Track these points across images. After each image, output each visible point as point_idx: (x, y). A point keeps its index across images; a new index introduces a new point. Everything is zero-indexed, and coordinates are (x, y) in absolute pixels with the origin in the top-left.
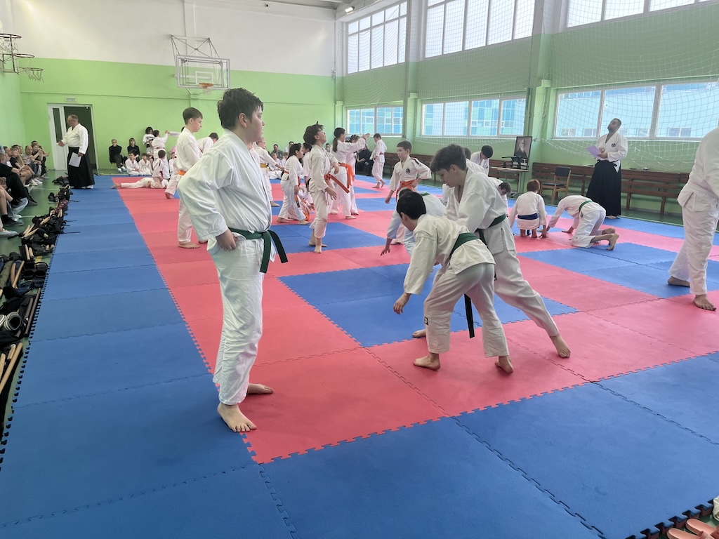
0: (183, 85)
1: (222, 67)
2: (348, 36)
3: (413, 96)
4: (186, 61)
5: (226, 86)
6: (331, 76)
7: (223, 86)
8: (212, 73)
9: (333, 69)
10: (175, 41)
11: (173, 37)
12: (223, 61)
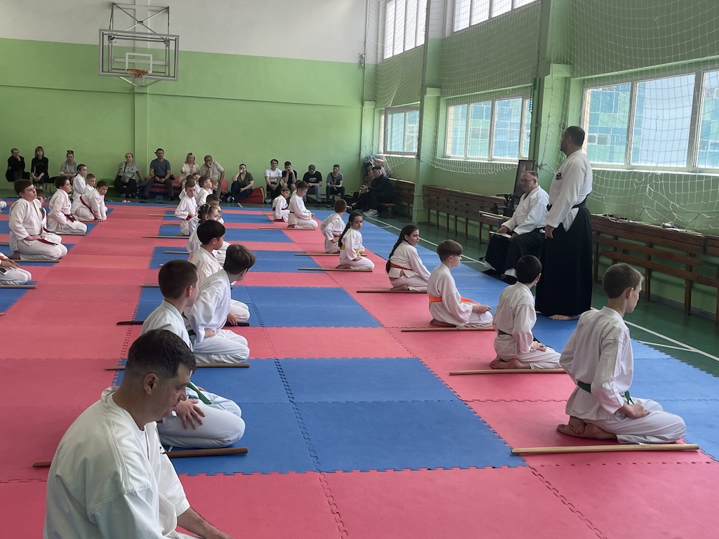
1: (168, 45)
4: (114, 38)
5: (172, 74)
6: (358, 62)
7: (167, 74)
8: (151, 56)
9: (362, 52)
10: (116, 11)
11: (115, 6)
12: (170, 38)
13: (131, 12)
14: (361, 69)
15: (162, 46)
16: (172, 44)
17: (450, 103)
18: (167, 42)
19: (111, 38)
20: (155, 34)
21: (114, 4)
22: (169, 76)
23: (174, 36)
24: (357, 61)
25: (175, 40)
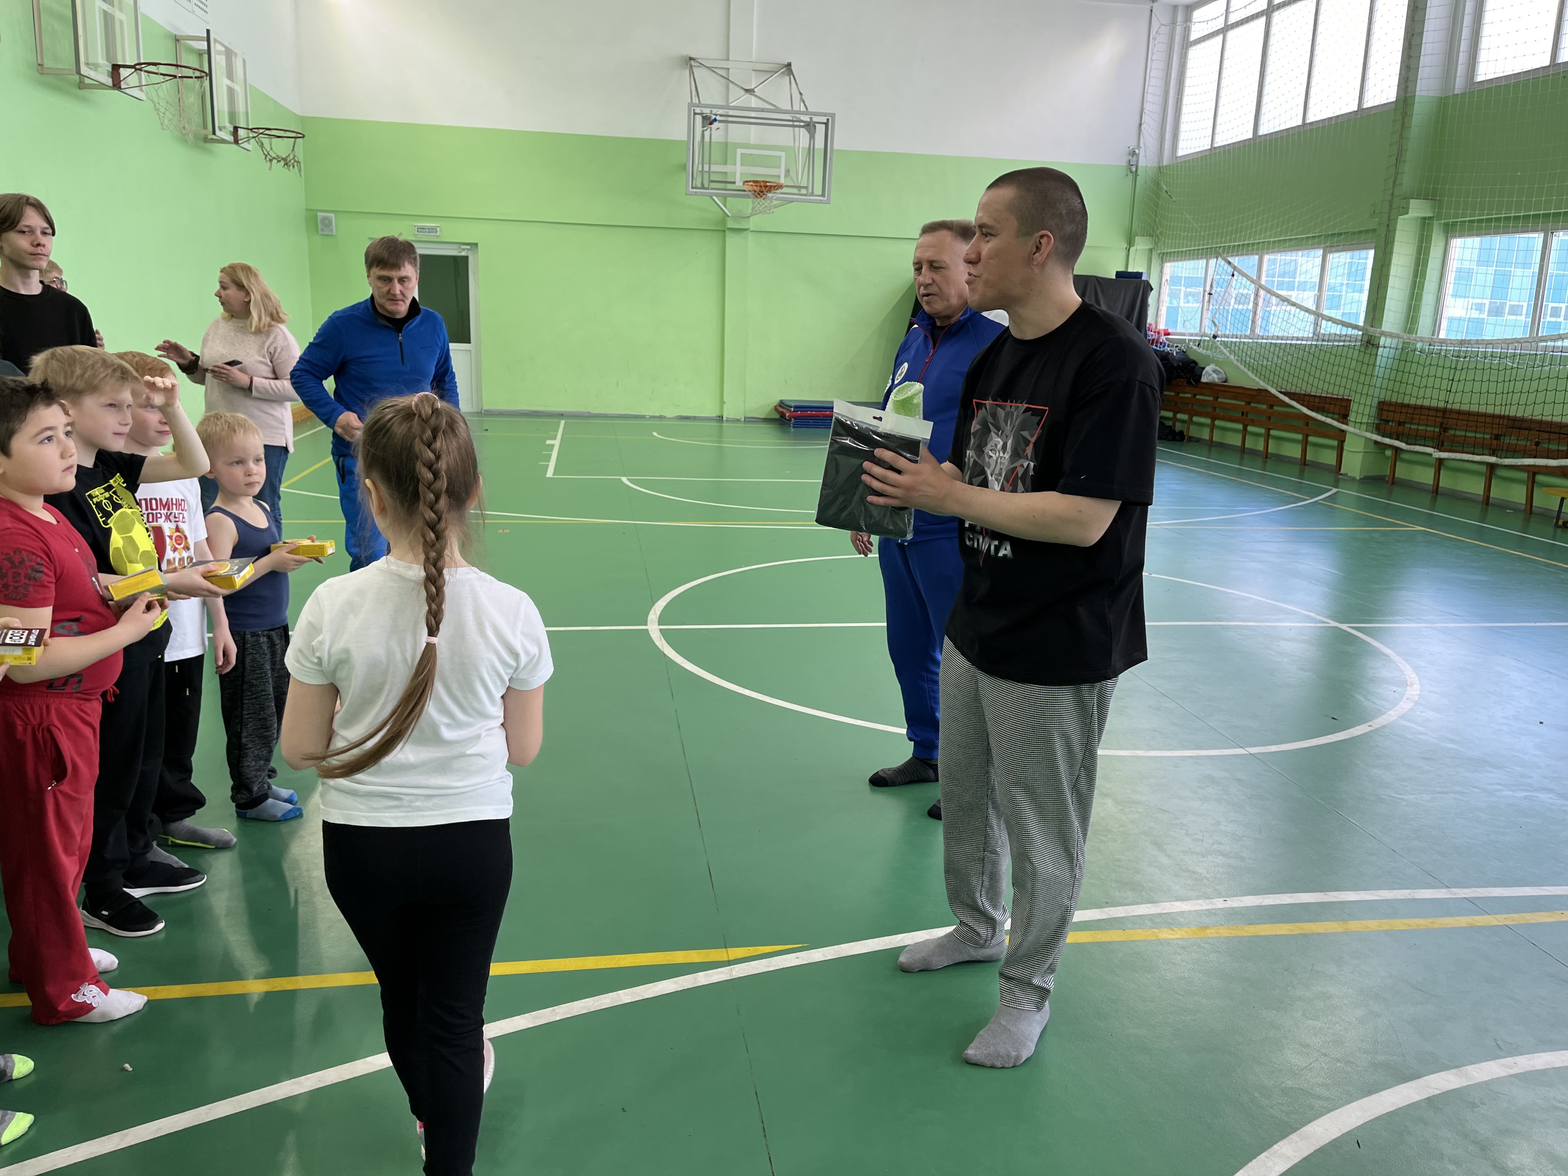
0: (703, 187)
1: (812, 137)
2: (1187, 44)
3: (1418, 209)
4: (715, 120)
5: (818, 190)
6: (1124, 163)
7: (810, 191)
8: (783, 154)
9: (1133, 144)
10: (699, 72)
11: (693, 63)
12: (815, 119)
13: (726, 76)
14: (1131, 176)
16: (820, 129)
17: (1452, 230)
18: (810, 126)
19: (708, 121)
21: (691, 59)
22: (812, 194)
23: (825, 115)
24: (1122, 162)
25: (826, 124)
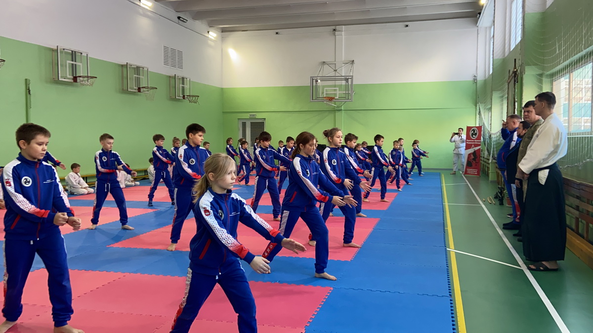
0: (315, 99)
5: (350, 98)
8: (338, 88)
9: (475, 73)
11: (324, 64)
12: (349, 77)
13: (333, 66)
14: (475, 84)
15: (344, 82)
18: (347, 80)
19: (317, 81)
20: (342, 76)
21: (324, 62)
22: (348, 99)
23: (351, 76)
24: (471, 79)
25: (351, 78)
